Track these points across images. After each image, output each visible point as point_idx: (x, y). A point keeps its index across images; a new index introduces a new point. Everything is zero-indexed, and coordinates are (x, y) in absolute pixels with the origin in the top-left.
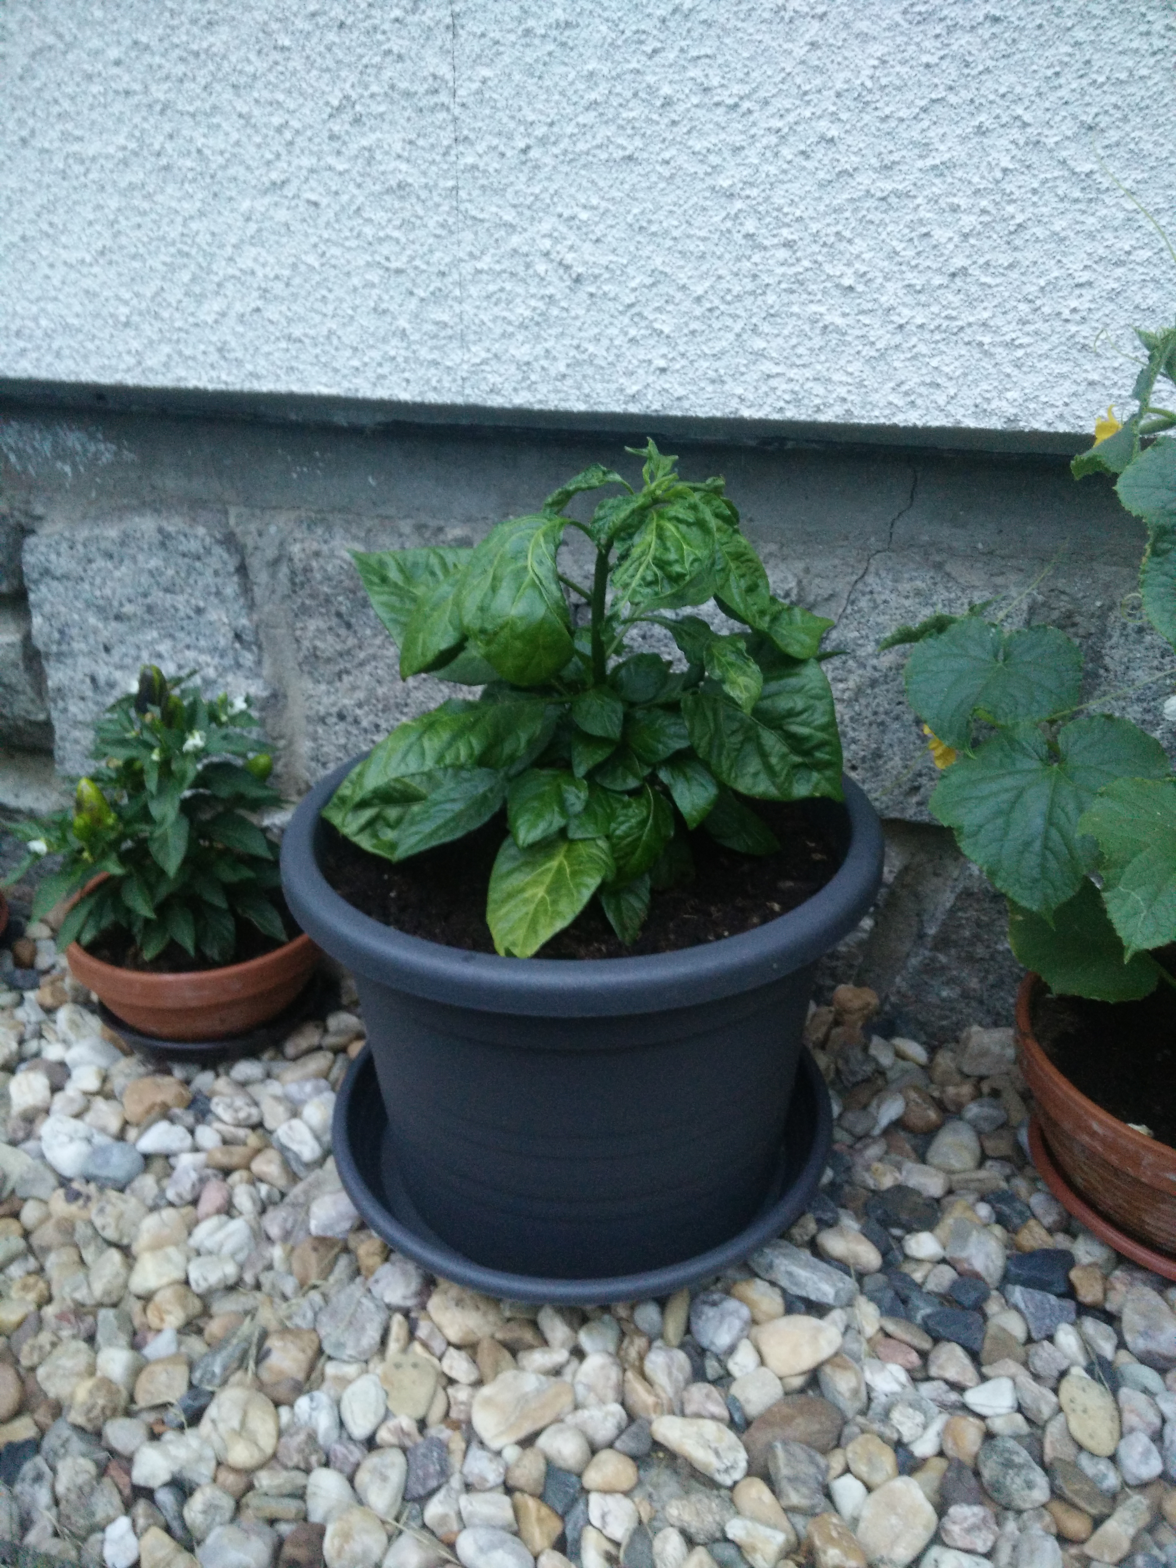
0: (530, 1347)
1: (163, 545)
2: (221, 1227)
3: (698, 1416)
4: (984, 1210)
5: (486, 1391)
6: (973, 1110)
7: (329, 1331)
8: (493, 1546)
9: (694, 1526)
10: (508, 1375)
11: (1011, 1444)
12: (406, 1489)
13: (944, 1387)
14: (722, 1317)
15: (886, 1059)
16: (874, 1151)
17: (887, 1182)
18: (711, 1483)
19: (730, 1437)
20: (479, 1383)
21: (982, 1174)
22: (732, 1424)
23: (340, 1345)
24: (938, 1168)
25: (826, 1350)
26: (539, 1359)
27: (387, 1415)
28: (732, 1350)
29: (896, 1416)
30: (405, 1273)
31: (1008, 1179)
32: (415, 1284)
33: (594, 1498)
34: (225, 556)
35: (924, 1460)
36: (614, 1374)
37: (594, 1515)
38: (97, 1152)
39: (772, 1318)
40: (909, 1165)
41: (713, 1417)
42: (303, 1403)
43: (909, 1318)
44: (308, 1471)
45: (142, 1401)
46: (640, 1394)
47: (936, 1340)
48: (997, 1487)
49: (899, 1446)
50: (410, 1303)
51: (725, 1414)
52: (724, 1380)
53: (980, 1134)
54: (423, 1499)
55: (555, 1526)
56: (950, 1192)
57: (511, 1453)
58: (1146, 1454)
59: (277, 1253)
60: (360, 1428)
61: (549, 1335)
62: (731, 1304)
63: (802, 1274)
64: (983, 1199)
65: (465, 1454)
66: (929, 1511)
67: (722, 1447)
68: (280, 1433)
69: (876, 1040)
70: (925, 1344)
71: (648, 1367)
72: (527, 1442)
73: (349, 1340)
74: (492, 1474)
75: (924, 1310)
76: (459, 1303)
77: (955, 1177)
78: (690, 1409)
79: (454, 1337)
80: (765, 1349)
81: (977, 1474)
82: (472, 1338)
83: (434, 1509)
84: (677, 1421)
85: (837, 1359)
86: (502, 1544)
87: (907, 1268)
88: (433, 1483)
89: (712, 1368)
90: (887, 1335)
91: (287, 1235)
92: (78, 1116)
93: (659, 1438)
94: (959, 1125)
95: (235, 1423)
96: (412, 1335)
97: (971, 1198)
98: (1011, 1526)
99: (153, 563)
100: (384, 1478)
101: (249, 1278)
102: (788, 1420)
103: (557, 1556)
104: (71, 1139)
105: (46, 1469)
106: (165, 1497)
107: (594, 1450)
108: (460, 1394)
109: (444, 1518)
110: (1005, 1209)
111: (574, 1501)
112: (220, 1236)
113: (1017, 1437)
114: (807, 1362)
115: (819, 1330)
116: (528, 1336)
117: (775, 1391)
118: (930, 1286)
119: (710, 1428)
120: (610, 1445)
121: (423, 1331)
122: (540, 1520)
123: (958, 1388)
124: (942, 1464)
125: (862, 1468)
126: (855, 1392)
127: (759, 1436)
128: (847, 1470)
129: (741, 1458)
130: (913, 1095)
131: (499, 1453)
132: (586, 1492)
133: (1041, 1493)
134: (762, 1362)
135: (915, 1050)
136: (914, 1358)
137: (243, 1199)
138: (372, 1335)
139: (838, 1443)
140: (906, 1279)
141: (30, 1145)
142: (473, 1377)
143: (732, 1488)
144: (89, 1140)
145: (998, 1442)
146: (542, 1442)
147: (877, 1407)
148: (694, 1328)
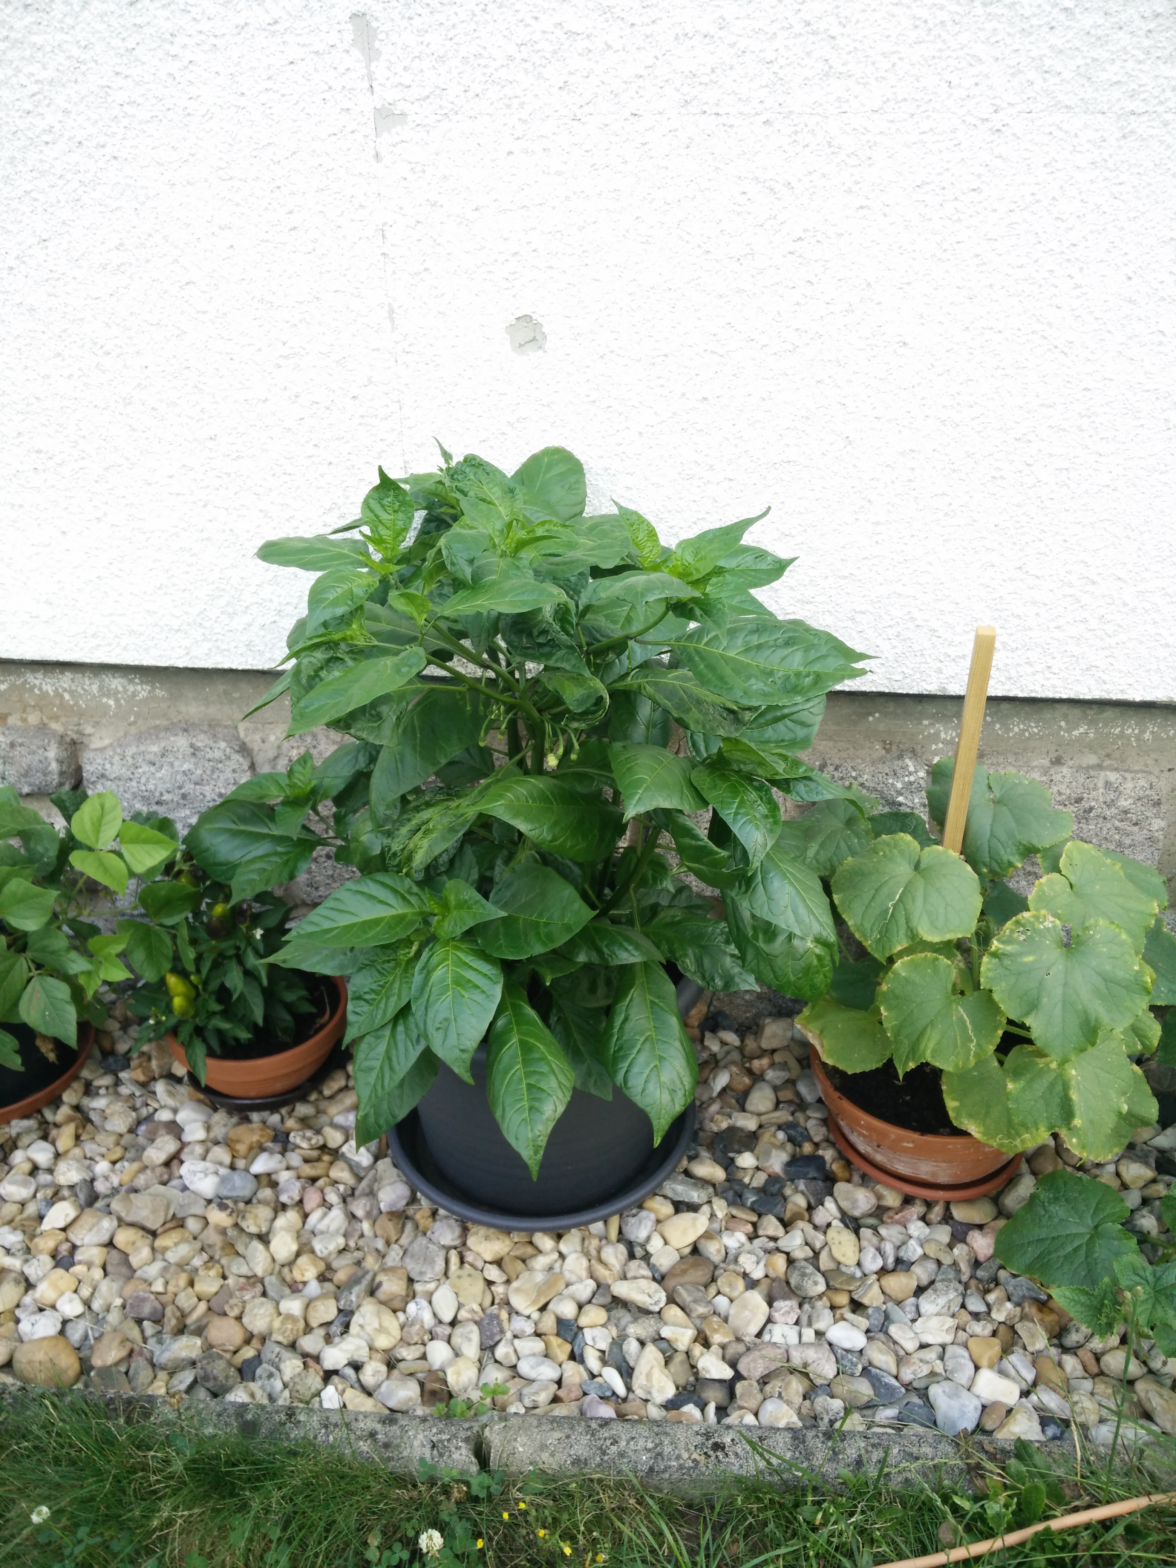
0: (533, 1256)
1: (194, 754)
2: (325, 1215)
3: (635, 1278)
4: (781, 1135)
5: (515, 1284)
6: (770, 1075)
7: (413, 1268)
8: (538, 1365)
9: (643, 1334)
10: (525, 1275)
11: (804, 1263)
12: (481, 1344)
13: (766, 1240)
14: (640, 1222)
15: (715, 1047)
16: (715, 1107)
17: (724, 1125)
18: (647, 1312)
19: (655, 1285)
20: (508, 1282)
21: (778, 1114)
22: (654, 1279)
23: (421, 1273)
24: (752, 1113)
25: (701, 1230)
26: (540, 1262)
27: (460, 1306)
28: (648, 1239)
29: (741, 1259)
30: (450, 1226)
31: (793, 1114)
32: (458, 1231)
33: (586, 1331)
34: (241, 760)
35: (758, 1281)
36: (584, 1262)
37: (589, 1341)
38: (224, 1180)
39: (668, 1217)
40: (735, 1114)
41: (643, 1277)
42: (412, 1308)
43: (743, 1205)
44: (424, 1344)
45: (314, 1323)
46: (601, 1271)
47: (760, 1216)
48: (799, 1287)
49: (745, 1275)
50: (457, 1243)
51: (650, 1274)
52: (647, 1257)
53: (776, 1089)
54: (492, 1348)
55: (568, 1348)
56: (761, 1126)
57: (536, 1315)
58: (874, 1257)
59: (366, 1226)
60: (447, 1317)
61: (541, 1247)
62: (644, 1213)
63: (680, 1188)
64: (780, 1128)
65: (509, 1320)
66: (765, 1305)
67: (651, 1292)
68: (402, 1327)
69: (708, 1035)
70: (754, 1218)
71: (604, 1255)
72: (543, 1309)
73: (426, 1268)
74: (529, 1329)
75: (751, 1199)
76: (487, 1238)
77: (763, 1118)
78: (629, 1275)
79: (488, 1259)
80: (667, 1235)
81: (788, 1283)
82: (498, 1256)
83: (501, 1352)
84: (625, 1283)
85: (708, 1235)
86: (543, 1363)
87: (740, 1175)
88: (497, 1338)
89: (639, 1251)
90: (733, 1217)
91: (368, 1215)
92: (204, 1159)
93: (616, 1293)
94: (763, 1084)
95: (377, 1326)
96: (462, 1261)
97: (773, 1129)
98: (806, 1307)
99: (186, 767)
100: (470, 1340)
101: (352, 1244)
102: (684, 1272)
103: (572, 1363)
104: (206, 1175)
105: (273, 1370)
106: (350, 1372)
107: (580, 1307)
108: (499, 1289)
109: (507, 1355)
110: (792, 1132)
111: (576, 1335)
112: (326, 1221)
113: (806, 1260)
114: (691, 1239)
115: (695, 1219)
116: (530, 1250)
117: (676, 1257)
118: (755, 1184)
119: (643, 1283)
120: (590, 1302)
121: (469, 1257)
122: (559, 1346)
123: (774, 1239)
124: (767, 1281)
125: (726, 1290)
126: (719, 1251)
127: (670, 1283)
128: (719, 1293)
129: (663, 1296)
130: (734, 1069)
131: (529, 1317)
132: (581, 1329)
133: (821, 1287)
134: (666, 1243)
135: (731, 1038)
136: (750, 1228)
137: (333, 1197)
138: (440, 1265)
139: (713, 1280)
140: (740, 1181)
141: (175, 1182)
142: (505, 1278)
143: (659, 1313)
144: (216, 1173)
145: (797, 1264)
146: (550, 1306)
147: (731, 1257)
148: (624, 1230)
